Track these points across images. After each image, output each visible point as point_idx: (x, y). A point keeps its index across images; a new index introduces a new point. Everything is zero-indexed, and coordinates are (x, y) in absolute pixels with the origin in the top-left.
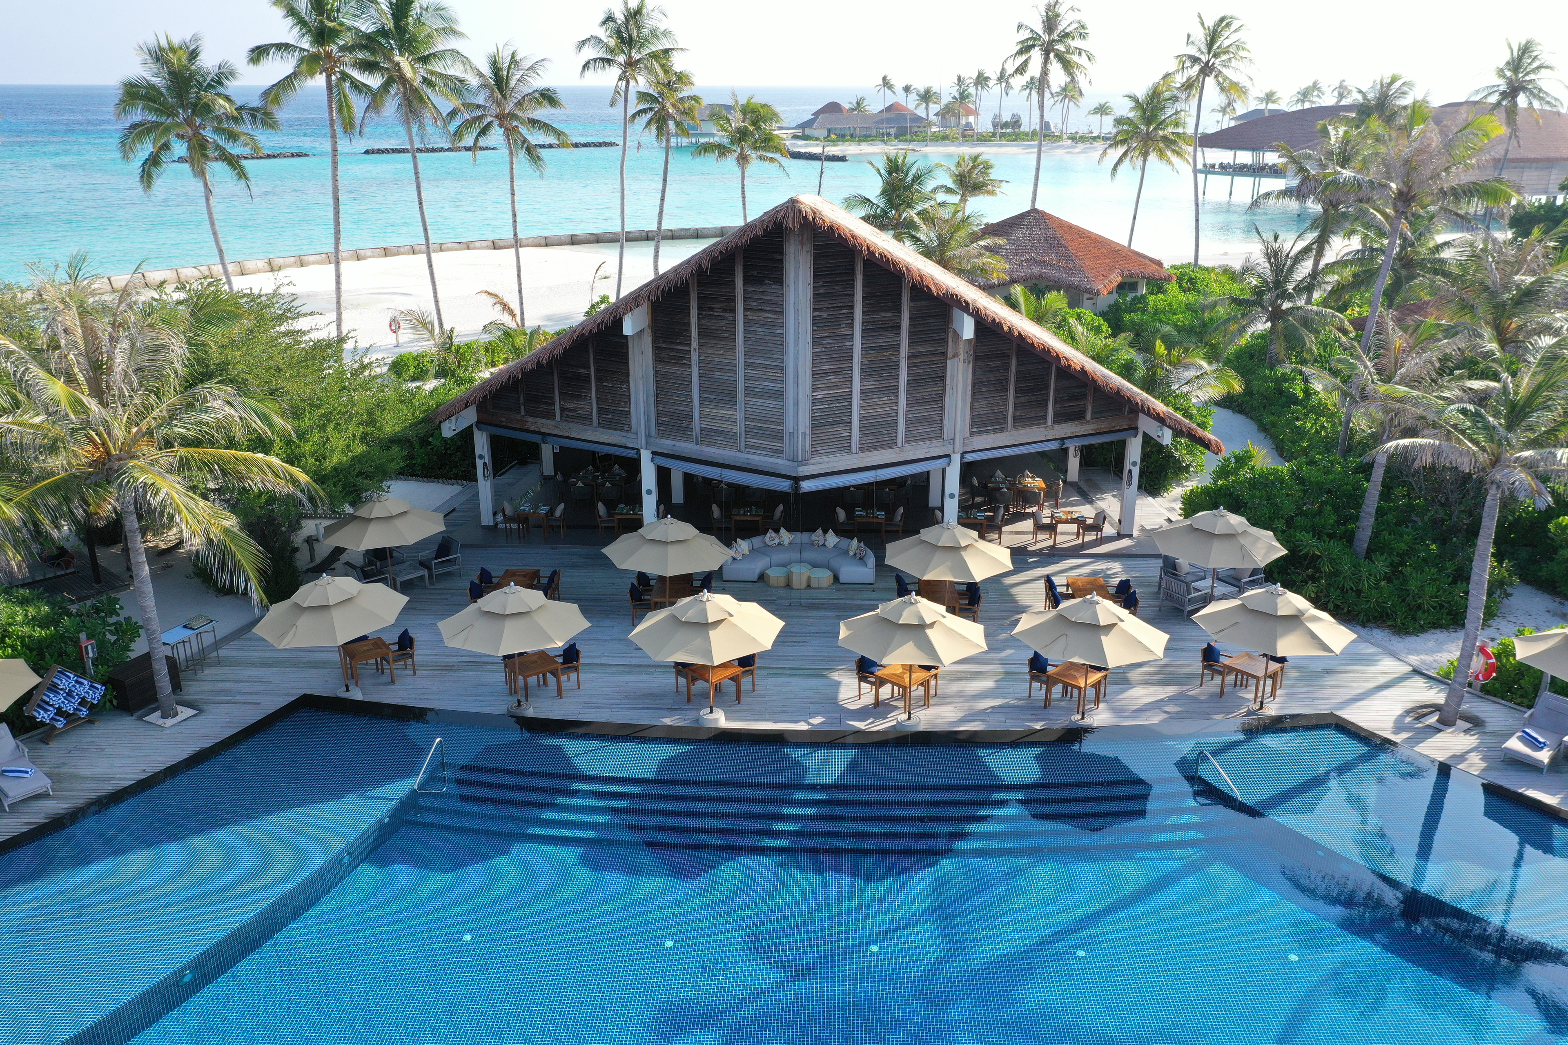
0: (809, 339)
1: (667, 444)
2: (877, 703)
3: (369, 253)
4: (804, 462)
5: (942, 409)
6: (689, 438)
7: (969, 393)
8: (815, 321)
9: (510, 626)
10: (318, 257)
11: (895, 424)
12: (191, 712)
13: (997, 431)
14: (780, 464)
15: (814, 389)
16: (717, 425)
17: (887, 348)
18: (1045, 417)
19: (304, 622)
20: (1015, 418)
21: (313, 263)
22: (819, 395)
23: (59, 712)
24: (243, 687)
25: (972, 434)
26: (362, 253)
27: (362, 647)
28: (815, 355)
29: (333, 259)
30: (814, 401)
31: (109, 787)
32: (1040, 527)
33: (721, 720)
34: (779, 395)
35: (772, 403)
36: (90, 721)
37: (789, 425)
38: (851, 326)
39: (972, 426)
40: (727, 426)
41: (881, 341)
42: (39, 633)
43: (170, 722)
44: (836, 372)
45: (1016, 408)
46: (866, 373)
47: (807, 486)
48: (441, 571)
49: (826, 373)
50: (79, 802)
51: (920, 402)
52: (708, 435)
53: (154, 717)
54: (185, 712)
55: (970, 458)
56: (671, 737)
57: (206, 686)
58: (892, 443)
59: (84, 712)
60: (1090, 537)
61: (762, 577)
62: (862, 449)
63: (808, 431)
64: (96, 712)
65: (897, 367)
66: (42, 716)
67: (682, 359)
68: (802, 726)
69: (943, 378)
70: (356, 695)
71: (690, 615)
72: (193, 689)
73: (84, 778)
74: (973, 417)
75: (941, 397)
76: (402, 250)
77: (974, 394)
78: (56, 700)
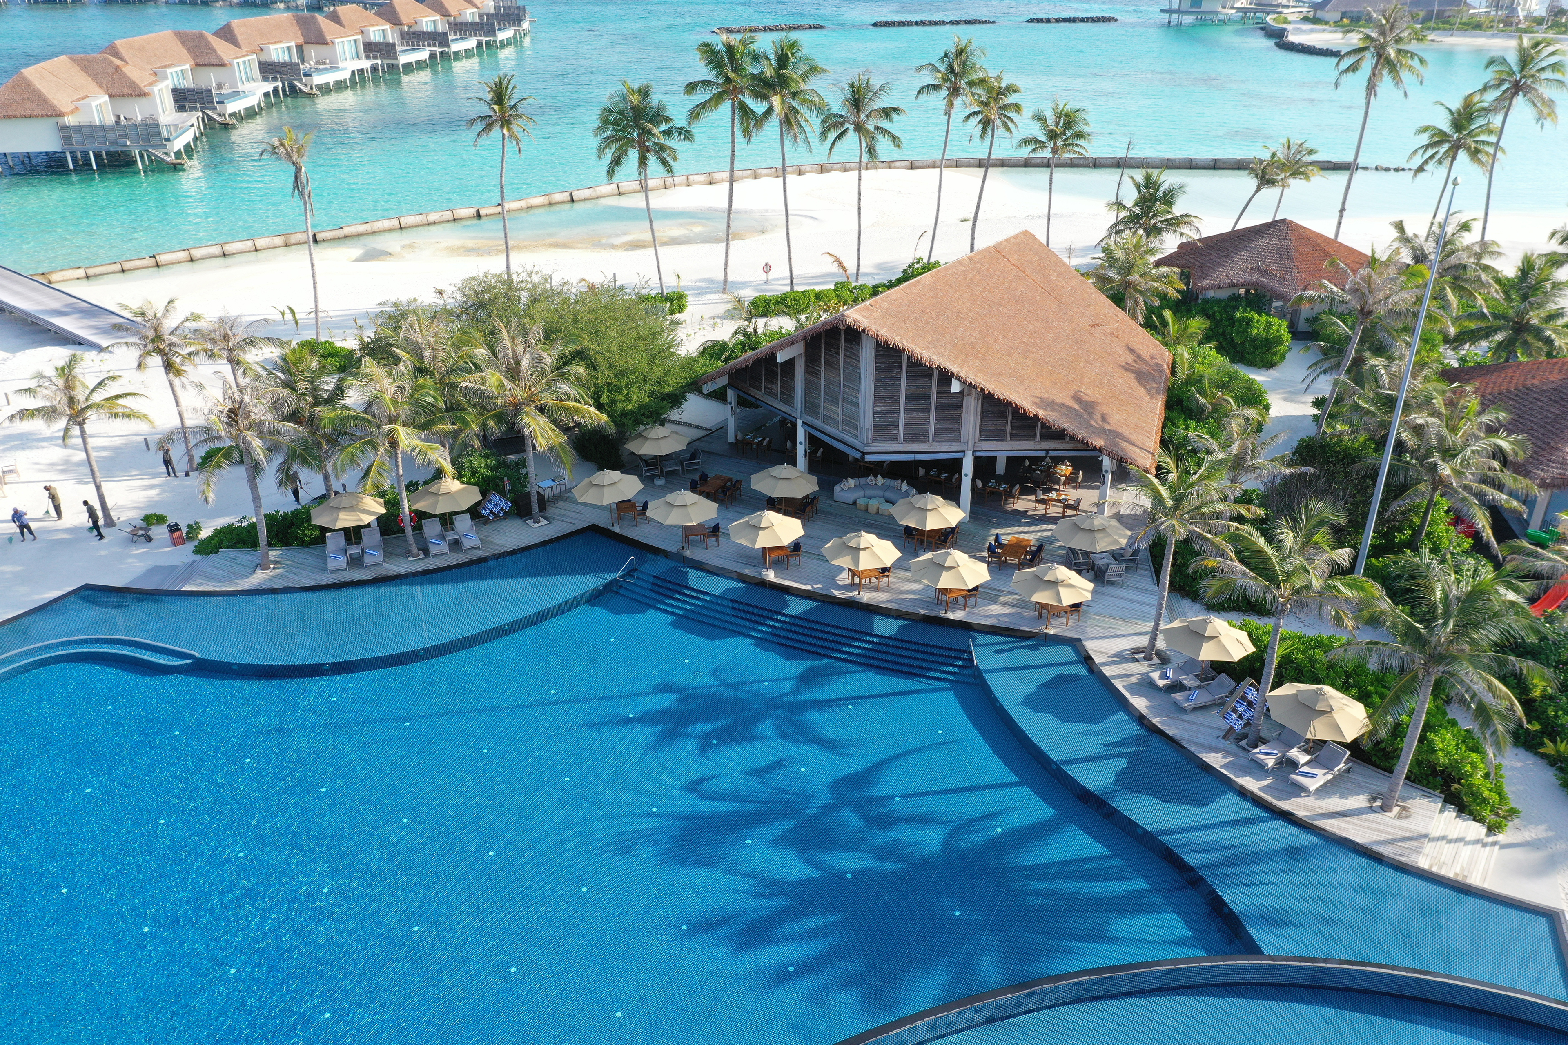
0: (873, 378)
1: (809, 419)
2: (853, 584)
3: (808, 168)
4: (867, 444)
5: (960, 425)
6: (818, 418)
7: (979, 417)
8: (876, 368)
9: (675, 511)
10: (768, 171)
11: (928, 430)
12: (546, 522)
13: (998, 441)
14: (856, 443)
15: (875, 405)
16: (830, 414)
17: (924, 387)
18: (1034, 436)
19: (592, 491)
20: (1011, 434)
21: (764, 176)
22: (879, 409)
23: (491, 512)
24: (572, 514)
25: (980, 440)
26: (803, 168)
27: (624, 506)
28: (876, 388)
29: (780, 171)
30: (875, 412)
31: (502, 550)
32: (1038, 501)
33: (771, 576)
34: (857, 405)
35: (854, 409)
36: (504, 518)
37: (861, 423)
38: (900, 373)
39: (981, 436)
40: (835, 416)
41: (920, 382)
42: (489, 473)
43: (536, 525)
44: (890, 397)
45: (1012, 429)
46: (908, 399)
47: (869, 458)
48: (689, 468)
49: (884, 397)
50: (489, 554)
51: (945, 419)
52: (826, 419)
53: (530, 522)
54: (544, 522)
55: (978, 454)
56: (741, 578)
57: (557, 511)
58: (925, 440)
59: (502, 514)
60: (1070, 512)
61: (855, 503)
62: (905, 441)
63: (871, 428)
64: (507, 514)
65: (930, 398)
66: (484, 512)
67: (817, 374)
68: (808, 588)
69: (961, 407)
70: (617, 529)
71: (754, 522)
72: (551, 511)
73: (494, 544)
74: (981, 431)
75: (959, 417)
76: (835, 166)
77: (982, 418)
78: (491, 507)
